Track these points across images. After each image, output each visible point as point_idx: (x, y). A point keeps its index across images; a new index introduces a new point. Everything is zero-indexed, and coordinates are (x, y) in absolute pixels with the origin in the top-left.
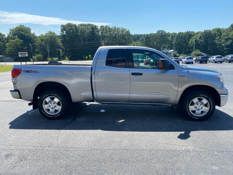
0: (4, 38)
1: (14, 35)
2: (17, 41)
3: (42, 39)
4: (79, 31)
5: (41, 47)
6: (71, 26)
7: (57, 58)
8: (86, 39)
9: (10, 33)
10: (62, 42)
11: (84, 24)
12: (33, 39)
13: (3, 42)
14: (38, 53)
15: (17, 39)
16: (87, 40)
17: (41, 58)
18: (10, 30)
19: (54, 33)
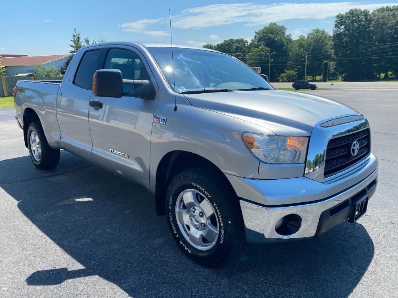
0: (245, 47)
1: (260, 40)
2: (262, 50)
3: (301, 43)
4: (373, 23)
5: (297, 57)
6: (356, 15)
7: (320, 75)
8: (385, 38)
9: (255, 37)
10: (335, 46)
11: (387, 7)
12: (286, 44)
13: (244, 52)
14: (291, 68)
15: (262, 47)
16: (389, 39)
17: (294, 76)
18: (256, 33)
19: (324, 31)
